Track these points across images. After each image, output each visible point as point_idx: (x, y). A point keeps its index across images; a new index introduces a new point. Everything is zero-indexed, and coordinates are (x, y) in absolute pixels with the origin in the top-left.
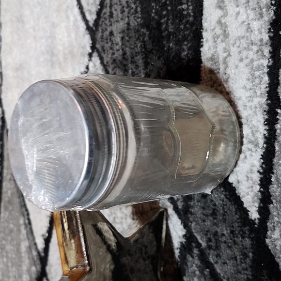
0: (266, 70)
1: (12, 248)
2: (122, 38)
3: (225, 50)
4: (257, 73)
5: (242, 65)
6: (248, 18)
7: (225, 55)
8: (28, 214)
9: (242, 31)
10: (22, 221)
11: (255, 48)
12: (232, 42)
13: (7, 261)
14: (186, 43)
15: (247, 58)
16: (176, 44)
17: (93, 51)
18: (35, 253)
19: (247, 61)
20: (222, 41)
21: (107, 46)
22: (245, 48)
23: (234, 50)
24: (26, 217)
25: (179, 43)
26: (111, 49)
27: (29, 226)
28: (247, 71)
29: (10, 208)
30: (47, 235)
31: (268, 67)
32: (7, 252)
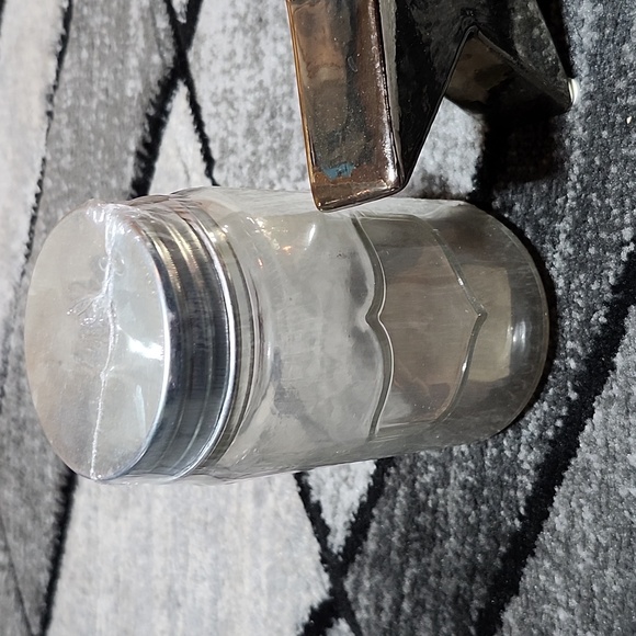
1: (106, 19)
13: (90, 58)
18: (163, 23)
32: (91, 35)
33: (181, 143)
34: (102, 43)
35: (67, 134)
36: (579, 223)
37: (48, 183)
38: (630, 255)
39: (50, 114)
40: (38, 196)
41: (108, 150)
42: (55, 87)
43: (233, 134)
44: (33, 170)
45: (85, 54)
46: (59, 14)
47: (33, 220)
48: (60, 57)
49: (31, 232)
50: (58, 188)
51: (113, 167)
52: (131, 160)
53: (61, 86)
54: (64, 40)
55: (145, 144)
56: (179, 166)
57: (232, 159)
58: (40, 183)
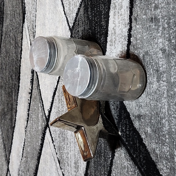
0: (126, 45)
1: (35, 116)
2: (82, 33)
3: (115, 38)
4: (124, 46)
5: (119, 43)
6: (122, 28)
7: (115, 40)
8: (43, 102)
9: (120, 32)
10: (40, 105)
11: (123, 38)
12: (117, 35)
13: (33, 122)
14: (103, 35)
15: (121, 41)
16: (100, 36)
17: (71, 38)
18: (44, 118)
19: (121, 42)
20: (114, 35)
21: (76, 36)
22: (121, 38)
23: (117, 38)
24: (41, 104)
25: (101, 35)
26: (78, 37)
27: (42, 107)
28: (121, 45)
29: (35, 100)
30: (50, 110)
31: (127, 44)
32: (33, 119)
33: (48, 138)
34: (34, 120)
35: (29, 135)
36: (104, 154)
37: (26, 143)
38: (111, 159)
39: (26, 131)
40: (24, 145)
41: (36, 138)
42: (27, 126)
43: (56, 137)
44: (23, 141)
45: (32, 122)
46: (27, 114)
47: (23, 150)
48: (27, 121)
49: (23, 152)
50: (28, 144)
51: (37, 141)
52: (40, 140)
53: (28, 126)
54: (28, 118)
55: (42, 138)
56: (48, 142)
57: (56, 141)
58: (24, 143)
